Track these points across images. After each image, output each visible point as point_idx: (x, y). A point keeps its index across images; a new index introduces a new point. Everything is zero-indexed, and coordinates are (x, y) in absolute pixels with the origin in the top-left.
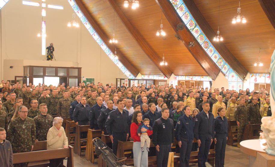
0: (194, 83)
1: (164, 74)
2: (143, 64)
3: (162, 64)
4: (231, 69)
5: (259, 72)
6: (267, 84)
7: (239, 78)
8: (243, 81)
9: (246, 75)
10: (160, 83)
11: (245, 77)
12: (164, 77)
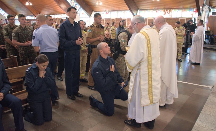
0: (55, 20)
1: (34, 15)
2: (17, 7)
3: (27, 4)
4: (81, 9)
5: (100, 11)
6: (105, 19)
7: (87, 15)
8: (90, 17)
9: (92, 13)
10: (32, 21)
11: (91, 15)
12: (35, 17)
